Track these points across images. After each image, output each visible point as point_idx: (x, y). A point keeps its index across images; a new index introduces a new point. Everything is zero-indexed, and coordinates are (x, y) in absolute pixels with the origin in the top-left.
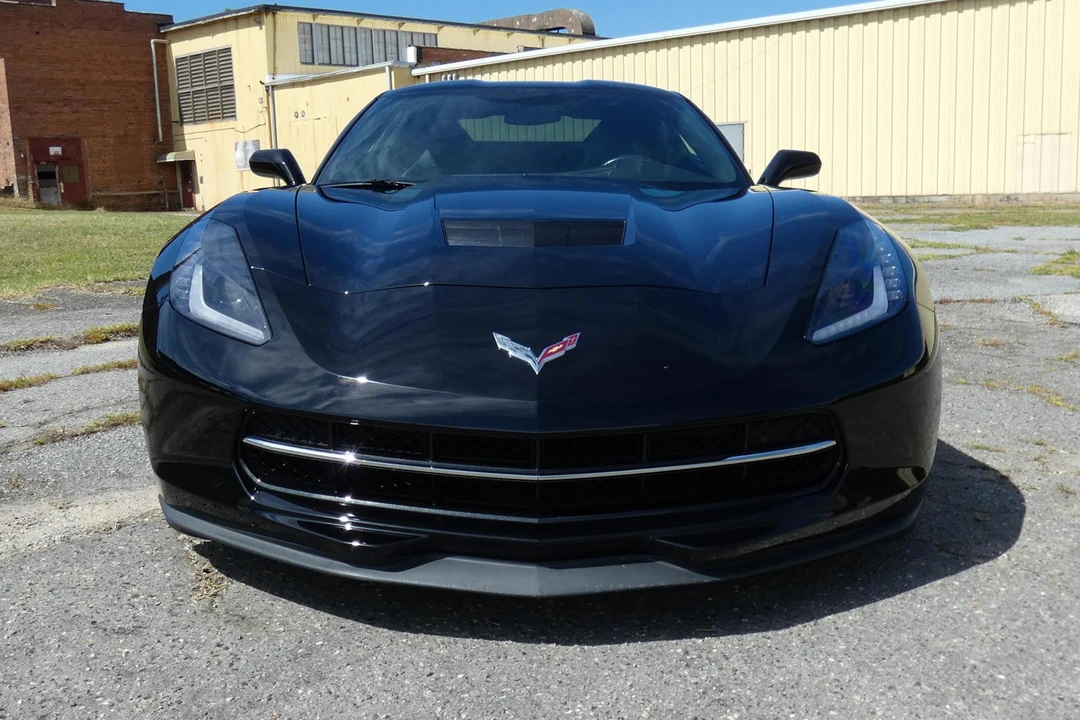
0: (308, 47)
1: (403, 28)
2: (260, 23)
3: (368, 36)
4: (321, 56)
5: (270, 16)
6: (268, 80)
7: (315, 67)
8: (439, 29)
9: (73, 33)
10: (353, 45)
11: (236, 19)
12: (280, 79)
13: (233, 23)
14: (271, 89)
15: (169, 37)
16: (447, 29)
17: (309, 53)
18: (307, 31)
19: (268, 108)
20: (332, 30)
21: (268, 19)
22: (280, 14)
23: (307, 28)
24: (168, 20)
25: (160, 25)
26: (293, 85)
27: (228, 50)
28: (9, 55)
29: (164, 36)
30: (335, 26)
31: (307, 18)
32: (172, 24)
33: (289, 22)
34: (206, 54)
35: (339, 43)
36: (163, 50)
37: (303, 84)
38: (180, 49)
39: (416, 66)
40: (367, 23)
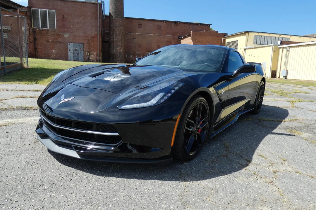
0: (256, 40)
1: (281, 36)
2: (245, 35)
3: (271, 38)
4: (258, 42)
5: (248, 33)
6: (245, 47)
7: (257, 45)
8: (290, 37)
9: (207, 37)
10: (267, 40)
11: (240, 34)
12: (248, 47)
13: (239, 35)
14: (245, 49)
15: (226, 38)
16: (292, 37)
17: (256, 42)
18: (256, 37)
19: (244, 53)
20: (262, 37)
21: (247, 34)
22: (250, 33)
23: (256, 36)
24: (226, 34)
25: (225, 35)
26: (250, 49)
27: (238, 41)
28: (194, 41)
29: (225, 38)
30: (263, 36)
31: (256, 34)
32: (227, 35)
33: (252, 35)
34: (233, 42)
35: (264, 40)
36: (224, 41)
37: (252, 48)
38: (228, 40)
39: (280, 45)
40: (271, 35)
